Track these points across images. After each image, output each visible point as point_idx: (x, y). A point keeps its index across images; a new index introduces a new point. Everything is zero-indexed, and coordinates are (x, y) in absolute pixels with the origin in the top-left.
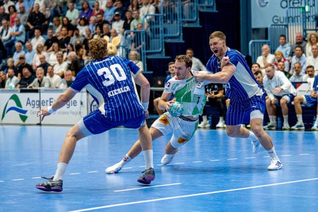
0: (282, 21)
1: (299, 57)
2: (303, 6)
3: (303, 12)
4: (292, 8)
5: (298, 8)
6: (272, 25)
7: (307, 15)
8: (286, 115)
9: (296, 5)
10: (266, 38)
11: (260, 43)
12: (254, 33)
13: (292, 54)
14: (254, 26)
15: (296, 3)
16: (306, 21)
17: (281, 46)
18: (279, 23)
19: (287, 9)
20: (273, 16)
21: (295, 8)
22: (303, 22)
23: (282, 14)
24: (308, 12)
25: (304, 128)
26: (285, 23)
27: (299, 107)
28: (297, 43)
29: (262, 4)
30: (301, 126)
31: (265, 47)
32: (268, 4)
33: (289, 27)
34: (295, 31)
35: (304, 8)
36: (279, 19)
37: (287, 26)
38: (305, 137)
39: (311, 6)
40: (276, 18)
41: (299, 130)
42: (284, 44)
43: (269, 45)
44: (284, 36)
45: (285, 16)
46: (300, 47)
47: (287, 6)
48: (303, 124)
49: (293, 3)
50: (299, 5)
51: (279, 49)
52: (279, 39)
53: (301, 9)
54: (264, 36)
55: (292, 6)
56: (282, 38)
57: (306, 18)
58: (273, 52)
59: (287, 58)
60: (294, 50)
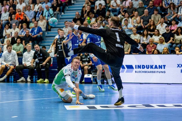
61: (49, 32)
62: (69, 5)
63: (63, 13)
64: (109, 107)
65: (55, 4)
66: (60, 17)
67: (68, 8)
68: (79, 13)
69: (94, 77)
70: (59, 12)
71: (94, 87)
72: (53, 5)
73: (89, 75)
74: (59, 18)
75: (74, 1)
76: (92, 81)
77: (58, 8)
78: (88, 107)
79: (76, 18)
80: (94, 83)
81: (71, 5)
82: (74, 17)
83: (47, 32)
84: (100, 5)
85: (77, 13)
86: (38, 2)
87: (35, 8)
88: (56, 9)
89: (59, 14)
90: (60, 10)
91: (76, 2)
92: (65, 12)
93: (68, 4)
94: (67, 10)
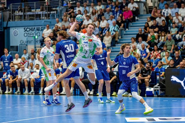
0: (25, 43)
1: (33, 60)
2: (35, 36)
3: (34, 39)
4: (30, 37)
5: (32, 36)
6: (20, 45)
7: (36, 40)
8: (26, 86)
9: (31, 35)
10: (17, 51)
11: (14, 53)
12: (11, 48)
13: (29, 58)
14: (11, 45)
15: (31, 34)
16: (36, 43)
17: (24, 55)
18: (23, 44)
19: (27, 37)
20: (21, 40)
21: (31, 37)
22: (35, 43)
23: (25, 39)
24: (37, 39)
25: (34, 93)
26: (26, 44)
27: (32, 84)
28: (31, 53)
29: (15, 35)
30: (33, 93)
31: (17, 55)
32: (18, 35)
33: (28, 46)
34: (31, 48)
35: (35, 37)
36: (23, 41)
37: (27, 45)
38: (35, 98)
39: (38, 36)
40: (22, 41)
41: (32, 94)
42: (26, 53)
43: (18, 54)
44: (25, 50)
45: (26, 40)
46: (33, 55)
47: (27, 36)
48: (34, 92)
49: (30, 35)
50: (33, 35)
51: (23, 56)
52: (23, 51)
53: (34, 37)
54: (16, 50)
55: (29, 35)
56: (25, 51)
57: (36, 41)
58: (20, 57)
59: (27, 60)
60: (30, 57)
61: (114, 47)
62: (133, 21)
63: (127, 29)
64: (167, 120)
65: (120, 20)
66: (125, 33)
67: (132, 24)
68: (141, 29)
69: (155, 90)
70: (123, 28)
71: (155, 100)
72: (118, 21)
73: (151, 89)
74: (123, 34)
75: (138, 18)
76: (153, 94)
77: (122, 25)
78: (147, 119)
79: (140, 34)
80: (155, 97)
81: (135, 21)
82: (138, 33)
83: (112, 47)
84: (163, 21)
85: (140, 29)
86: (102, 19)
87: (100, 24)
88: (121, 25)
89: (123, 30)
90: (124, 27)
91: (140, 19)
92: (129, 28)
93: (131, 21)
94: (131, 27)
